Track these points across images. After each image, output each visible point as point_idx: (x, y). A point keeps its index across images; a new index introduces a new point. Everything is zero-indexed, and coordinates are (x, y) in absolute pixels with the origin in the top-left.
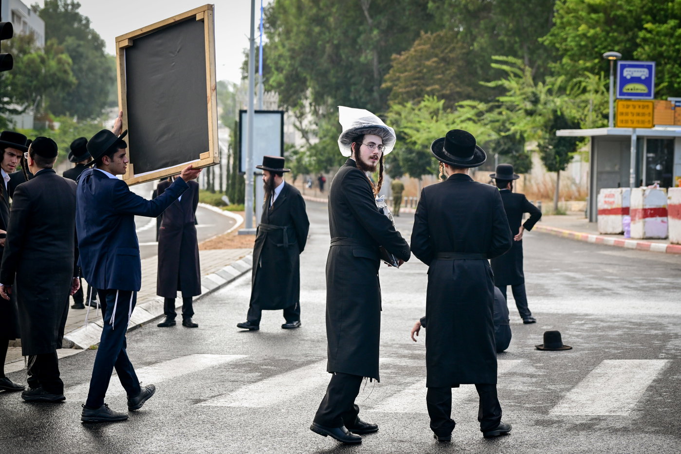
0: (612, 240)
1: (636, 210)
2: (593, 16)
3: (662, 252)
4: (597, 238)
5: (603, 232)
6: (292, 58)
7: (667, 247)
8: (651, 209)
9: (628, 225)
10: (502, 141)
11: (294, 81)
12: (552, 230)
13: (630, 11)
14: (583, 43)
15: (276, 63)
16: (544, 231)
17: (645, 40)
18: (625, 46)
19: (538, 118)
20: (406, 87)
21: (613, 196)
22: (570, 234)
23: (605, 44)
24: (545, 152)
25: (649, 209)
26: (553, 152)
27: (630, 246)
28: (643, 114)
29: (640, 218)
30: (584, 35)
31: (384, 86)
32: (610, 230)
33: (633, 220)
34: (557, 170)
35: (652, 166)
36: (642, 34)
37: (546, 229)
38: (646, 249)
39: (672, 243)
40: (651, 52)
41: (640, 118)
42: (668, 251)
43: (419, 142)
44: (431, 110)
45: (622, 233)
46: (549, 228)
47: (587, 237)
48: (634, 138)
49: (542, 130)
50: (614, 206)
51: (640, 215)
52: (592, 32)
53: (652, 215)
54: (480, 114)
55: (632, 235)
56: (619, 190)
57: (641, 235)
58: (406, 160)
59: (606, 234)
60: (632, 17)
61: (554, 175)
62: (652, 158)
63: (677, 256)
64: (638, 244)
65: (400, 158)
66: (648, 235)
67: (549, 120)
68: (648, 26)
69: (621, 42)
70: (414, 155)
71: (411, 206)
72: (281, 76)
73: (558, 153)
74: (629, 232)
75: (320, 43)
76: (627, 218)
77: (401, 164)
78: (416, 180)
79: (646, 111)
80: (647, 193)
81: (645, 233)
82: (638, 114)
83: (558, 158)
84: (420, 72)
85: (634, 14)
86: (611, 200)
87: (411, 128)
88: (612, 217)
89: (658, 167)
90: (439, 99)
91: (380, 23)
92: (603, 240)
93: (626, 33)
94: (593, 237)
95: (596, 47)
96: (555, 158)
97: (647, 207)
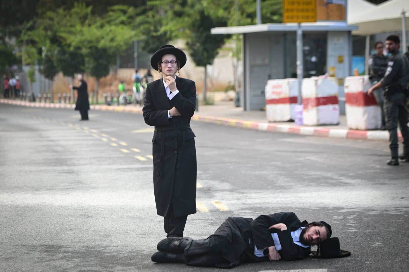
0: (286, 127)
1: (308, 100)
3: (342, 138)
4: (269, 127)
5: (272, 120)
7: (348, 133)
8: (324, 98)
9: (301, 113)
10: (150, 41)
12: (216, 120)
16: (208, 121)
19: (186, 19)
21: (280, 86)
22: (237, 123)
24: (193, 49)
25: (321, 98)
26: (201, 49)
27: (307, 133)
28: (307, 10)
29: (313, 106)
32: (278, 118)
33: (305, 107)
34: (205, 65)
35: (308, 58)
37: (210, 119)
38: (325, 136)
39: (351, 129)
41: (305, 14)
42: (348, 137)
43: (74, 44)
44: (81, 15)
45: (291, 121)
46: (212, 118)
47: (257, 126)
48: (299, 33)
49: (190, 29)
50: (282, 96)
51: (314, 103)
53: (325, 103)
54: (131, 17)
55: (305, 122)
56: (286, 81)
57: (314, 121)
58: (60, 61)
59: (275, 122)
61: (201, 69)
62: (308, 50)
63: (360, 141)
64: (315, 131)
65: (54, 59)
66: (322, 122)
67: (196, 20)
70: (67, 56)
71: (65, 102)
73: (205, 50)
74: (301, 120)
76: (298, 107)
77: (55, 64)
78: (69, 79)
79: (310, 7)
80: (320, 82)
81: (318, 120)
82: (303, 10)
83: (205, 54)
86: (279, 90)
87: (65, 32)
88: (280, 106)
89: (314, 59)
90: (87, 6)
92: (275, 128)
94: (264, 125)
96: (203, 54)
97: (320, 96)
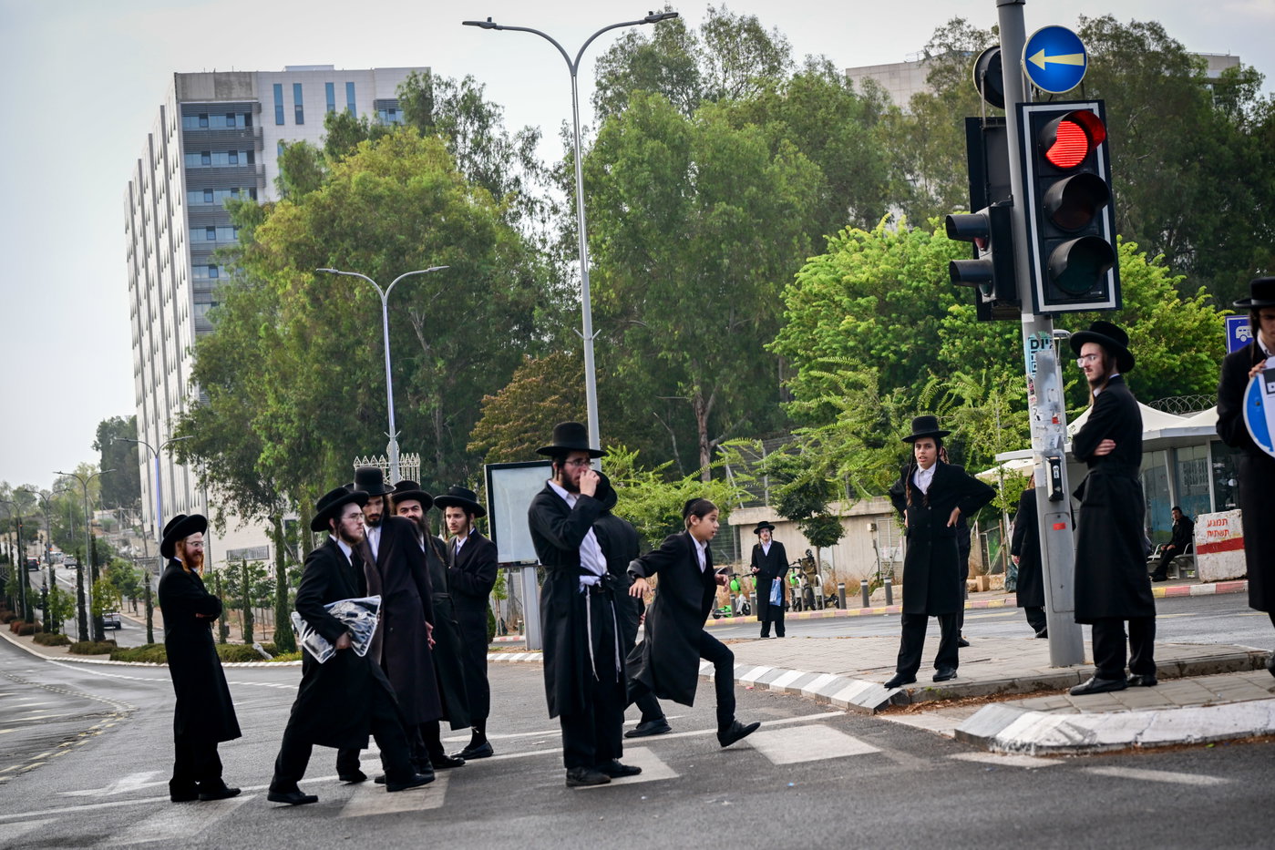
2: (861, 301)
5: (1210, 579)
6: (302, 416)
11: (304, 455)
13: (917, 289)
14: (851, 344)
15: (268, 428)
17: (952, 331)
18: (916, 343)
20: (511, 446)
21: (1224, 521)
23: (885, 342)
30: (848, 332)
31: (470, 447)
32: (1223, 575)
36: (946, 322)
40: (964, 348)
47: (1188, 589)
52: (863, 326)
59: (1216, 581)
60: (921, 297)
62: (1221, 469)
68: (955, 308)
69: (908, 337)
72: (280, 447)
75: (346, 388)
84: (532, 420)
85: (925, 293)
86: (1222, 528)
91: (445, 348)
93: (913, 323)
94: (1206, 586)
95: (871, 348)
